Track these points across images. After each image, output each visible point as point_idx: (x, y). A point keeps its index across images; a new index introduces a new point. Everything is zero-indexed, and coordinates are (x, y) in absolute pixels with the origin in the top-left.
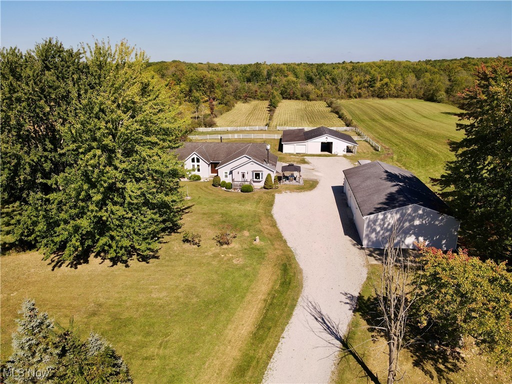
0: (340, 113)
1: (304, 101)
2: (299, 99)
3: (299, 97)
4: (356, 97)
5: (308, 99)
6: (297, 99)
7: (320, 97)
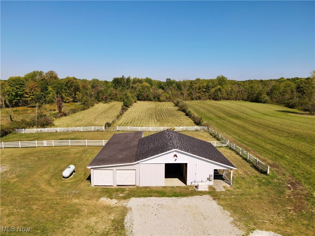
0: (187, 111)
1: (156, 102)
2: (152, 101)
3: (152, 99)
4: (197, 100)
5: (159, 100)
6: (150, 100)
7: (169, 99)
